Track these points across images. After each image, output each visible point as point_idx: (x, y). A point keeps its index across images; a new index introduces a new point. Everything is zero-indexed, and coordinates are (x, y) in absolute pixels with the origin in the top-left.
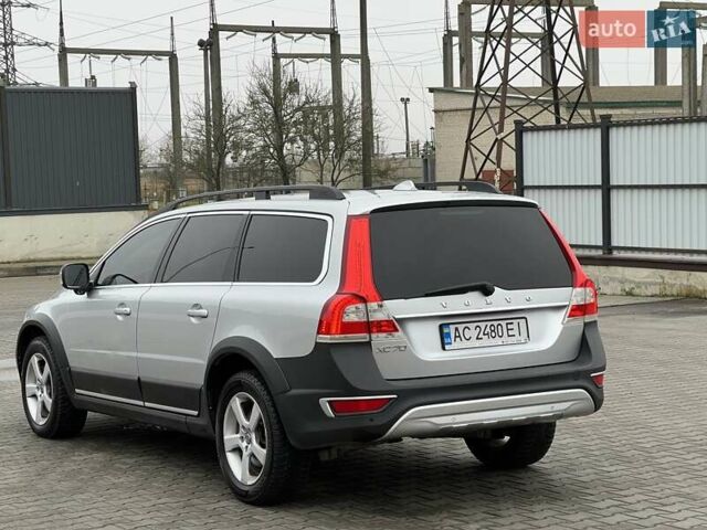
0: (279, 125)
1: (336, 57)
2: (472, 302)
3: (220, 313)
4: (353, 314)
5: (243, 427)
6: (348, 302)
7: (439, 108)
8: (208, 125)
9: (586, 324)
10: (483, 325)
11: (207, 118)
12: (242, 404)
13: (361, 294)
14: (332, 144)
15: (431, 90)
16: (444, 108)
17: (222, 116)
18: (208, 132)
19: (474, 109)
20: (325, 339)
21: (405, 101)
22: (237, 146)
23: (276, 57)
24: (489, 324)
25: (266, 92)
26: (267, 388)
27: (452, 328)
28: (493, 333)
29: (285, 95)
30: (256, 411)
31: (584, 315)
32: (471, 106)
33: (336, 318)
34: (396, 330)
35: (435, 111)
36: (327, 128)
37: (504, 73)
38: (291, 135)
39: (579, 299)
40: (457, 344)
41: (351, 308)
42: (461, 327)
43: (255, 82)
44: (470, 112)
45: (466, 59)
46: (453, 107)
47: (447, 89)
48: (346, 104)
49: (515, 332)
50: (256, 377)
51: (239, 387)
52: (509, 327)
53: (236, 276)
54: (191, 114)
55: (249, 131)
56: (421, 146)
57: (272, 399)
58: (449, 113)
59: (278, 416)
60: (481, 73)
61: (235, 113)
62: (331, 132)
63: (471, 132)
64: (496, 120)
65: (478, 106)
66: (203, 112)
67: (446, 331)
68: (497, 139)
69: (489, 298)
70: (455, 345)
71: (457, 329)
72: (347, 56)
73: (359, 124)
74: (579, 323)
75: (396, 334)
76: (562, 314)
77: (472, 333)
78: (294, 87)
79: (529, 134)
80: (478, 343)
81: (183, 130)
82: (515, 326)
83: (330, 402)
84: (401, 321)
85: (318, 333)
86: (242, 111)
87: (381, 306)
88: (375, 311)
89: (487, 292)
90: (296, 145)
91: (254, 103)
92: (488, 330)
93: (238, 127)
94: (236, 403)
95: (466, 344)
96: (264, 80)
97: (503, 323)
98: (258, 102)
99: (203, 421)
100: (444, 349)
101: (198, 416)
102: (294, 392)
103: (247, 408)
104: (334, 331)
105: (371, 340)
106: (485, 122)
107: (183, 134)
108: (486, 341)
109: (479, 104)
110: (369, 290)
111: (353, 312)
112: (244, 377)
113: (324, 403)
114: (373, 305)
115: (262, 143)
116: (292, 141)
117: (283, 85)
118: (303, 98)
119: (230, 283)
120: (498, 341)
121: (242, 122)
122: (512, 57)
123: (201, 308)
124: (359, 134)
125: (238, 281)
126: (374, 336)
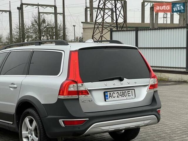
0: (40, 31)
1: (56, 14)
2: (116, 83)
3: (21, 86)
4: (72, 88)
5: (29, 129)
6: (70, 83)
7: (84, 27)
8: (20, 31)
9: (154, 91)
10: (119, 92)
11: (20, 29)
12: (29, 120)
13: (75, 80)
14: (54, 37)
15: (82, 23)
16: (85, 27)
17: (24, 28)
18: (20, 33)
19: (94, 28)
20: (62, 97)
21: (74, 26)
22: (28, 37)
23: (39, 13)
24: (122, 91)
25: (36, 22)
26: (39, 115)
27: (109, 93)
28: (123, 95)
29: (42, 23)
30: (34, 123)
31: (154, 88)
32: (94, 27)
33: (66, 89)
34: (88, 94)
35: (83, 28)
36: (53, 33)
37: (103, 17)
38: (43, 34)
39: (152, 82)
40: (110, 99)
41: (71, 86)
42: (112, 93)
43: (33, 19)
44: (93, 29)
45: (91, 15)
46: (88, 27)
47: (86, 22)
48: (58, 26)
49: (131, 94)
50: (34, 111)
51: (28, 114)
52: (129, 92)
53: (28, 73)
54: (15, 28)
55: (32, 33)
56: (79, 38)
57: (40, 119)
58: (87, 29)
59: (43, 126)
60: (97, 17)
61: (28, 28)
62: (54, 34)
63: (93, 34)
64: (101, 30)
65: (95, 27)
66: (18, 27)
67: (106, 94)
68: (101, 36)
69: (122, 82)
70: (109, 99)
71: (110, 93)
72: (59, 13)
73: (62, 31)
74: (152, 91)
75: (88, 95)
76: (147, 88)
77: (116, 95)
78: (44, 21)
79: (114, 32)
80: (118, 99)
81: (13, 32)
82: (130, 92)
83: (63, 121)
84: (90, 90)
85: (59, 94)
86: (30, 27)
87: (83, 85)
88: (80, 87)
89: (121, 80)
90: (44, 37)
91: (33, 25)
92: (121, 94)
93: (29, 32)
94: (27, 120)
95: (113, 99)
96: (36, 19)
97: (127, 91)
98: (34, 25)
99: (15, 126)
100: (105, 101)
101: (12, 124)
102: (49, 117)
103: (31, 122)
104: (65, 94)
105: (79, 97)
106: (98, 31)
107: (13, 33)
108: (120, 98)
109: (96, 26)
110: (78, 79)
111: (72, 87)
112: (30, 110)
113: (61, 121)
114: (80, 85)
115: (35, 36)
116: (43, 36)
117: (41, 20)
118: (47, 24)
119: (25, 76)
120: (125, 98)
121: (29, 30)
122: (105, 13)
123: (14, 85)
124: (62, 34)
125: (28, 75)
126: (80, 96)
